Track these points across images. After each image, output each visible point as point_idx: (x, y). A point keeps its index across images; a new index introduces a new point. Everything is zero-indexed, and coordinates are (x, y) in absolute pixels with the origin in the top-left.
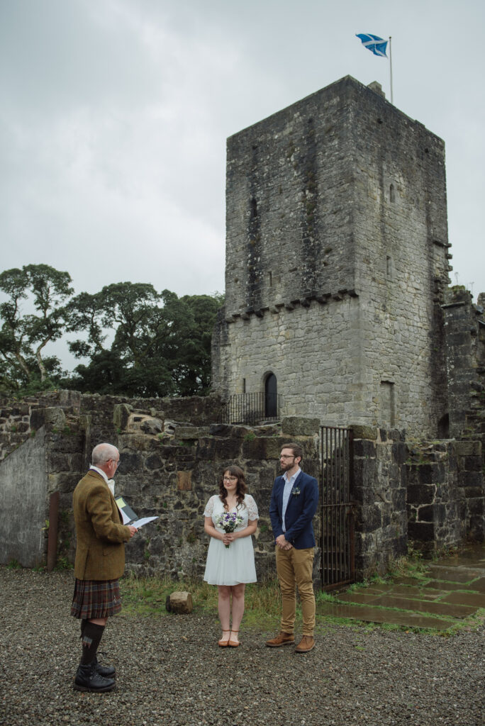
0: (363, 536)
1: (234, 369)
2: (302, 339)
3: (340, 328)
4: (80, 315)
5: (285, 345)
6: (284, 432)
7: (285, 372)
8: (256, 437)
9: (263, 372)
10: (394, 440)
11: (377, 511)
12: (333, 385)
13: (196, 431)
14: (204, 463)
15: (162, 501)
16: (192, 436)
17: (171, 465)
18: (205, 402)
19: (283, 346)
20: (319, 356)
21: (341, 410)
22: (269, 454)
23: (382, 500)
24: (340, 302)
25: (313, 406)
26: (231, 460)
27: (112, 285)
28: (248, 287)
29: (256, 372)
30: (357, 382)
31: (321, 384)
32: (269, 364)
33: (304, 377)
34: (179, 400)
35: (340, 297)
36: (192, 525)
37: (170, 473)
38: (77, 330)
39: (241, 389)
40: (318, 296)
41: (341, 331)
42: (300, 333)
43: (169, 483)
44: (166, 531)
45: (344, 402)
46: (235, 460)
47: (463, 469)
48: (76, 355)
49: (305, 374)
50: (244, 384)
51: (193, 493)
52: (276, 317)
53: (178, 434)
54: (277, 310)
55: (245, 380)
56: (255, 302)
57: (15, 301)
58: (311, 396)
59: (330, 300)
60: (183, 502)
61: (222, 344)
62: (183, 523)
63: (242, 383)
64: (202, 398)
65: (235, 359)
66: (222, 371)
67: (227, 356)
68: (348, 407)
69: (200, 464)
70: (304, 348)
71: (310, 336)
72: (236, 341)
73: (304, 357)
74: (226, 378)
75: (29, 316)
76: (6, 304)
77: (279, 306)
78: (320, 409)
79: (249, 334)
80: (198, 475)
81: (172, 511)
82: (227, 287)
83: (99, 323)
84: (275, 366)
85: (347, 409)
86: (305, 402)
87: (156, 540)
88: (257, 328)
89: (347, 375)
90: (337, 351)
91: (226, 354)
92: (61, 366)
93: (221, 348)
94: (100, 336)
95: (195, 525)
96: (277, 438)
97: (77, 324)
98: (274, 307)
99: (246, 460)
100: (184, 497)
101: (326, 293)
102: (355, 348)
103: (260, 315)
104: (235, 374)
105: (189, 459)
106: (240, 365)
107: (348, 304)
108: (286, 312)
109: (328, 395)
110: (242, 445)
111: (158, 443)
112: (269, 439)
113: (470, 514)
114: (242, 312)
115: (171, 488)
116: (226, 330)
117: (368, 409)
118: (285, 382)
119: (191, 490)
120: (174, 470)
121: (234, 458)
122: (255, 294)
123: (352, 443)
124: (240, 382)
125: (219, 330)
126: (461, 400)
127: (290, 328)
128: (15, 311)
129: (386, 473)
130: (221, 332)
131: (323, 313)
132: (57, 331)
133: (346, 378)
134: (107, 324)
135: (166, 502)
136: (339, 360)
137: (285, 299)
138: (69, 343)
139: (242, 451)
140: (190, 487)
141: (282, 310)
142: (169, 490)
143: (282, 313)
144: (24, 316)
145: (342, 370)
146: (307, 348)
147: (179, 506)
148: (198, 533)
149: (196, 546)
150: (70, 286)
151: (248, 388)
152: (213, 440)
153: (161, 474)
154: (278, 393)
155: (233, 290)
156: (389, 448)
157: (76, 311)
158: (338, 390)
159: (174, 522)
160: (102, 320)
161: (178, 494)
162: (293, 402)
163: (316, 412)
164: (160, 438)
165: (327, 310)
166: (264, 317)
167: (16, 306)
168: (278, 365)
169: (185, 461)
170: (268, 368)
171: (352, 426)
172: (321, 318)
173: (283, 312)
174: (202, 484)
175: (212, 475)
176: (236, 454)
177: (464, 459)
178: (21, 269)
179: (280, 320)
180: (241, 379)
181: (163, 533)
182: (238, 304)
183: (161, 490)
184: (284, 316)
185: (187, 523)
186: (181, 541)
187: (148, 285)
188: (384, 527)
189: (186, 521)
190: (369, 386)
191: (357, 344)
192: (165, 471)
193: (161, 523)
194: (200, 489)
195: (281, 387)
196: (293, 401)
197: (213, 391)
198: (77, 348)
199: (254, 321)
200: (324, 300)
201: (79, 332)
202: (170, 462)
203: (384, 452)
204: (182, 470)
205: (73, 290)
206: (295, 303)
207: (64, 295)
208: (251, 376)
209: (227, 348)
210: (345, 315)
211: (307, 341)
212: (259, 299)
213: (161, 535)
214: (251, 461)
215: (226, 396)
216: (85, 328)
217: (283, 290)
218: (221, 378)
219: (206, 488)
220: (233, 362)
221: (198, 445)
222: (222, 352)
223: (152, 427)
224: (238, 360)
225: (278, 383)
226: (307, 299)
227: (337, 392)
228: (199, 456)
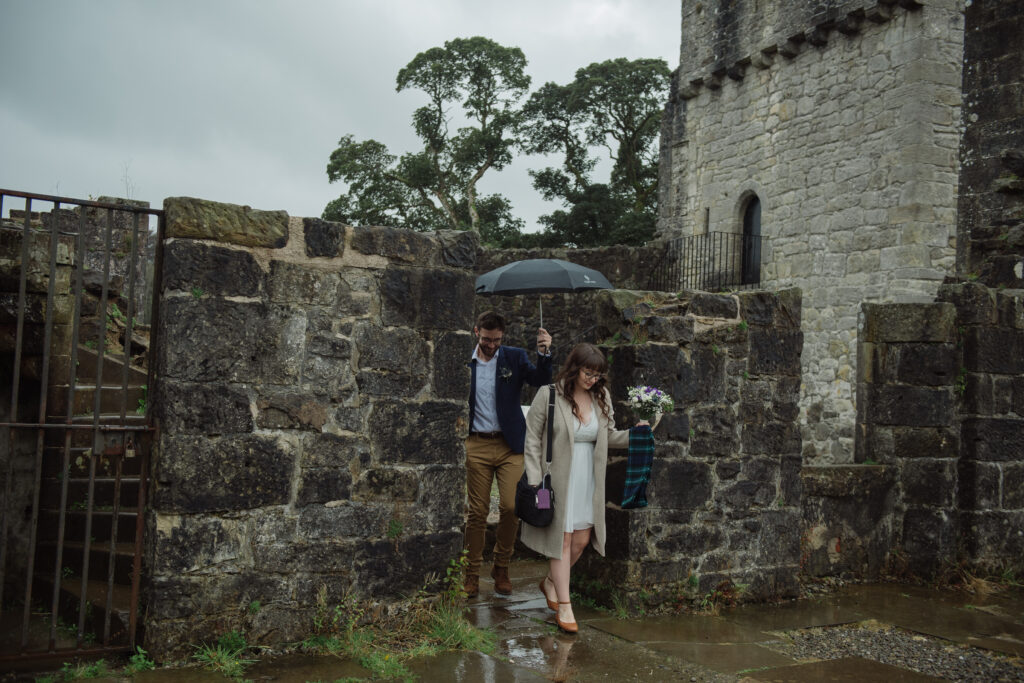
1: (692, 191)
2: (810, 116)
3: (880, 85)
4: (548, 124)
5: (778, 133)
7: (776, 190)
9: (739, 193)
12: (861, 212)
18: (637, 256)
19: (775, 136)
20: (837, 151)
21: (874, 266)
24: (884, 28)
25: (822, 259)
27: (592, 66)
28: (718, 21)
29: (726, 195)
30: (909, 202)
31: (840, 210)
32: (750, 177)
33: (809, 197)
34: (585, 253)
35: (884, 14)
38: (547, 150)
39: (700, 229)
40: (839, 18)
41: (883, 91)
42: (808, 103)
45: (880, 248)
47: (891, 378)
48: (547, 194)
49: (812, 190)
50: (707, 220)
52: (764, 75)
54: (766, 62)
55: (708, 210)
56: (728, 50)
57: (439, 105)
58: (818, 238)
59: (866, 24)
61: (674, 142)
63: (703, 218)
64: (632, 249)
65: (694, 171)
66: (675, 195)
67: (683, 165)
68: (888, 257)
70: (810, 136)
71: (822, 109)
72: (698, 133)
73: (811, 155)
74: (679, 209)
75: (466, 130)
76: (425, 109)
77: (770, 52)
78: (835, 264)
79: (719, 118)
82: (685, 26)
83: (583, 137)
84: (759, 179)
85: (886, 263)
86: (808, 251)
88: (733, 104)
89: (890, 188)
90: (874, 136)
91: (681, 162)
92: (511, 211)
93: (674, 151)
94: (586, 161)
97: (546, 141)
98: (759, 54)
101: (854, 9)
102: (907, 126)
103: (738, 78)
104: (693, 200)
106: (701, 183)
107: (900, 29)
108: (783, 63)
109: (850, 233)
113: (905, 500)
114: (705, 73)
116: (683, 114)
117: (935, 263)
118: (776, 211)
122: (728, 32)
124: (700, 215)
125: (672, 116)
126: (988, 205)
127: (789, 96)
128: (439, 122)
130: (674, 120)
131: (851, 55)
132: (503, 152)
133: (886, 195)
134: (596, 138)
136: (876, 156)
137: (778, 34)
138: (532, 173)
141: (776, 60)
143: (776, 67)
144: (459, 130)
145: (880, 179)
146: (818, 136)
150: (526, 71)
151: (712, 227)
154: (763, 234)
155: (694, 29)
157: (541, 116)
158: (871, 221)
160: (587, 132)
162: (787, 253)
163: (827, 271)
165: (859, 47)
166: (745, 80)
167: (440, 110)
168: (766, 177)
170: (747, 185)
172: (846, 67)
173: (778, 63)
177: (896, 350)
178: (442, 46)
179: (772, 82)
180: (702, 210)
182: (700, 58)
184: (780, 70)
187: (656, 62)
190: (939, 211)
191: (914, 116)
195: (769, 222)
196: (788, 249)
197: (658, 236)
198: (547, 182)
199: (729, 88)
200: (852, 25)
201: (549, 154)
205: (528, 79)
206: (798, 40)
207: (519, 90)
208: (719, 203)
209: (684, 150)
210: (892, 56)
211: (819, 119)
212: (735, 41)
215: (678, 245)
216: (560, 146)
217: (776, 15)
218: (670, 210)
220: (690, 177)
222: (675, 159)
224: (698, 171)
225: (764, 214)
226: (818, 27)
227: (868, 228)
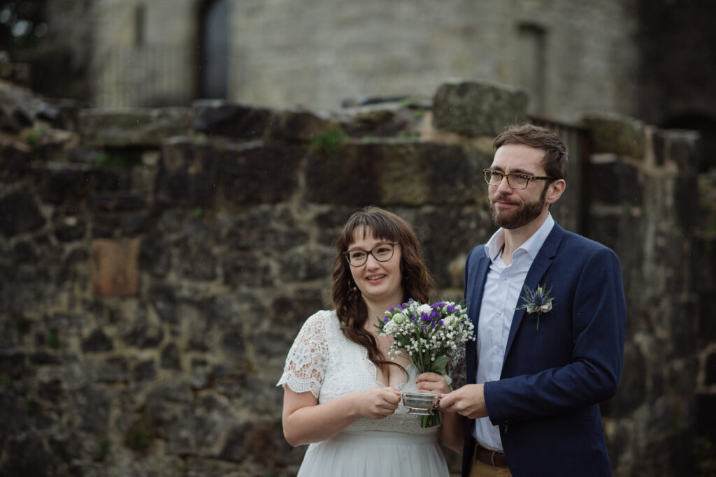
0: (610, 428)
6: (440, 125)
8: (346, 140)
10: (680, 166)
11: (639, 361)
13: (146, 120)
14: (180, 218)
15: (42, 328)
16: (135, 136)
17: (71, 221)
22: (390, 191)
23: (650, 331)
26: (265, 207)
36: (140, 399)
37: (69, 248)
43: (66, 275)
44: (54, 416)
46: (280, 207)
51: (143, 306)
53: (88, 131)
60: (110, 331)
62: (112, 392)
69: (168, 218)
80: (159, 251)
81: (74, 358)
87: (27, 441)
95: (150, 397)
96: (417, 145)
99: (316, 209)
100: (114, 317)
105: (133, 204)
110: (304, 163)
111: (28, 157)
112: (391, 147)
115: (71, 290)
119: (137, 295)
120: (80, 237)
121: (277, 200)
123: (587, 168)
129: (661, 255)
135: (54, 332)
139: (302, 180)
140: (132, 288)
142: (64, 297)
147: (97, 342)
148: (159, 423)
149: (151, 460)
152: (208, 149)
153: (38, 250)
156: (670, 186)
159: (84, 390)
161: (96, 307)
164: (31, 142)
169: (119, 209)
171: (587, 120)
174: (172, 278)
175: (205, 252)
176: (284, 190)
181: (49, 422)
183: (39, 297)
185: (124, 393)
186: (105, 446)
188: (652, 404)
189: (121, 387)
192: (54, 241)
193: (41, 393)
194: (168, 294)
202: (69, 214)
203: (659, 195)
204: (107, 236)
213: (39, 427)
214: (331, 213)
219: (185, 293)
221: (161, 163)
223: (9, 110)
228: (163, 196)
